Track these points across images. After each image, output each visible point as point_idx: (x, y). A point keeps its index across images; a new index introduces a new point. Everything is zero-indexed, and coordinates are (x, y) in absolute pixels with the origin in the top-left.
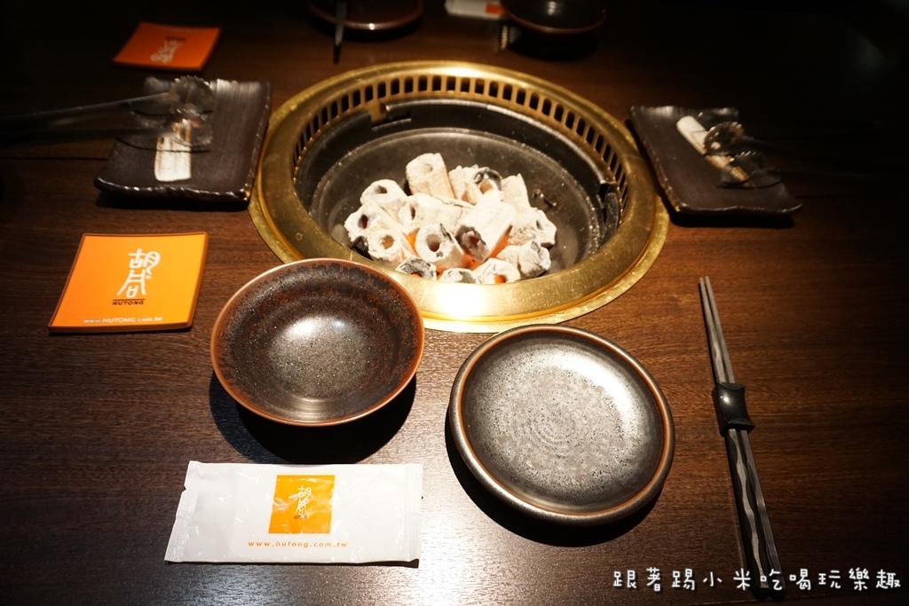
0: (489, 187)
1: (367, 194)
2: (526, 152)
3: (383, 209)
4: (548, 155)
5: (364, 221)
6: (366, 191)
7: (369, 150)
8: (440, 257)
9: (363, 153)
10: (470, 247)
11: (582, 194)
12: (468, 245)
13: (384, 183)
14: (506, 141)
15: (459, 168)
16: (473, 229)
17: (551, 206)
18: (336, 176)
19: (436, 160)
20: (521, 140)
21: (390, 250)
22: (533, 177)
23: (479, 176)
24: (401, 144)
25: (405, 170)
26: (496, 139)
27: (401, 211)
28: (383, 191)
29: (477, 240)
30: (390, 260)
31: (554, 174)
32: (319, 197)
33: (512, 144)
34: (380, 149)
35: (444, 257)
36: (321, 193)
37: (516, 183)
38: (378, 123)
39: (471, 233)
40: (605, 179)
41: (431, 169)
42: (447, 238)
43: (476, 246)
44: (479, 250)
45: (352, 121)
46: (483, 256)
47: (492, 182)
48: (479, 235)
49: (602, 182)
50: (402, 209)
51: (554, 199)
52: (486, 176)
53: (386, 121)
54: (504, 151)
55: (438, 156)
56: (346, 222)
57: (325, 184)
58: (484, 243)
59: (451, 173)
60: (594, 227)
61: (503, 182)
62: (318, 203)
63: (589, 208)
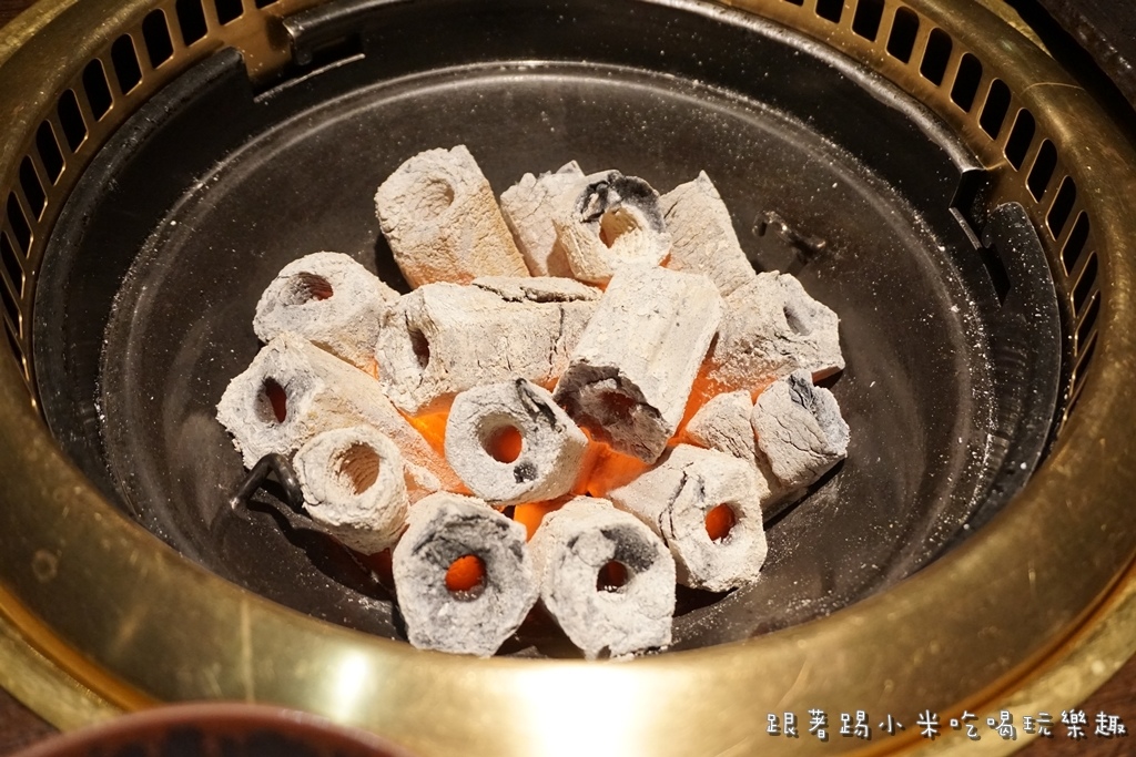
0: (630, 223)
1: (271, 306)
2: (707, 103)
3: (326, 347)
4: (771, 104)
5: (274, 398)
6: (267, 296)
7: (254, 165)
8: (528, 483)
9: (240, 176)
10: (608, 422)
11: (897, 206)
12: (599, 415)
13: (318, 263)
14: (644, 78)
15: (528, 177)
16: (613, 373)
17: (809, 252)
18: (165, 264)
19: (456, 164)
20: (689, 71)
21: (370, 495)
22: (740, 174)
23: (595, 197)
24: (347, 131)
25: (372, 206)
26: (616, 75)
27: (382, 341)
28: (318, 288)
29: (632, 403)
30: (376, 526)
31: (804, 157)
32: (121, 344)
33: (663, 83)
34: (287, 155)
35: (540, 480)
36: (125, 327)
37: (699, 199)
38: (268, 79)
39: (610, 384)
40: (971, 159)
41: (450, 194)
42: (541, 418)
43: (625, 417)
44: (638, 430)
45: (187, 87)
46: (652, 446)
47: (632, 209)
48: (636, 389)
49: (966, 168)
50: (385, 334)
51: (817, 228)
52: (614, 196)
53: (291, 69)
54: (645, 105)
55: (461, 152)
56: (219, 406)
57: (136, 299)
58: (656, 412)
59: (504, 196)
60: (964, 307)
61: (664, 201)
62: (120, 365)
63: (932, 250)
